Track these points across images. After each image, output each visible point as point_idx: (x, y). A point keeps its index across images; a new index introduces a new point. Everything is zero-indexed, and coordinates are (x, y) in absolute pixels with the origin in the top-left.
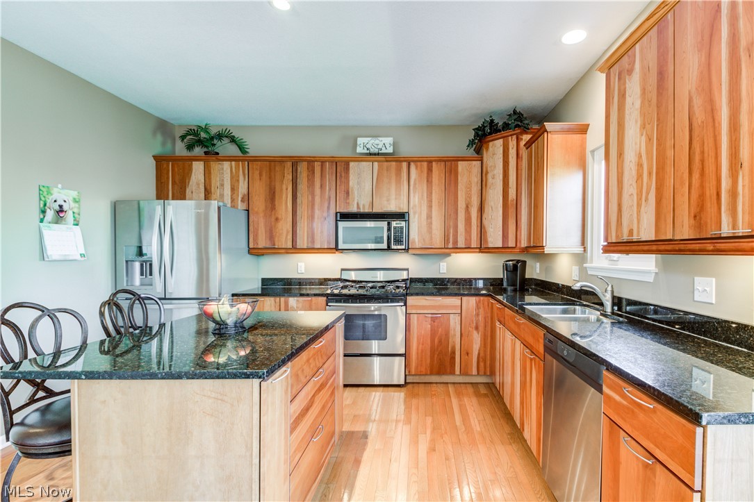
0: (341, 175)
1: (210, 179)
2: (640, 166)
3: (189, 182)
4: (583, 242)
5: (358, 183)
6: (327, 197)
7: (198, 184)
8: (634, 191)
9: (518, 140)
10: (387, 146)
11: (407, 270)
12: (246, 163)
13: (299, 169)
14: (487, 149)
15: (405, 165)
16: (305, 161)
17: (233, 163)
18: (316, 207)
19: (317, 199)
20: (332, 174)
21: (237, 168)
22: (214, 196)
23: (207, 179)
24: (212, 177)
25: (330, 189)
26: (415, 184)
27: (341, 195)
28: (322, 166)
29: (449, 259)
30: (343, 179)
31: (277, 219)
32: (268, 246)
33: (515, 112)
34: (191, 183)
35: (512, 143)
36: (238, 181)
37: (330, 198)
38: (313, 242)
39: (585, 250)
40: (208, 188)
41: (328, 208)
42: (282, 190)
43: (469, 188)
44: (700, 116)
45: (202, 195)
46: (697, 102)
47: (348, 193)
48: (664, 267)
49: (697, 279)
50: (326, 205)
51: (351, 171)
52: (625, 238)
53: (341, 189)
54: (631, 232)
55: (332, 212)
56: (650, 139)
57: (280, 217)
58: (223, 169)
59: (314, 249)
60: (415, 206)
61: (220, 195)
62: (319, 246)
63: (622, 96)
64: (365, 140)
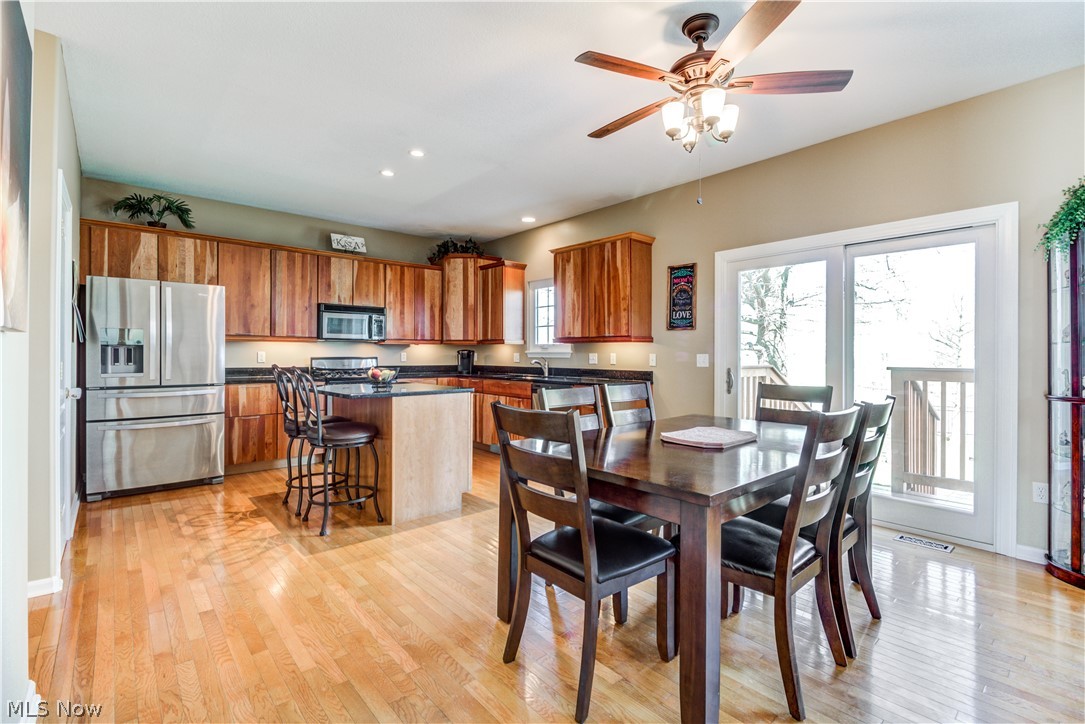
0: (322, 270)
1: (166, 255)
2: (574, 305)
3: (134, 256)
4: (524, 338)
5: (339, 278)
6: (308, 287)
7: (148, 260)
8: (571, 315)
9: (475, 263)
10: (360, 246)
11: (376, 358)
12: (215, 243)
13: (278, 258)
14: (449, 263)
15: (381, 266)
16: (285, 250)
17: (198, 241)
18: (297, 297)
19: (298, 289)
20: (314, 266)
21: (203, 247)
22: (170, 276)
23: (162, 256)
24: (169, 253)
25: (311, 281)
26: (390, 284)
27: (322, 287)
28: (303, 257)
29: (408, 349)
30: (325, 272)
31: (252, 306)
32: (241, 333)
33: (470, 240)
34: (137, 257)
35: (471, 263)
36: (204, 261)
37: (311, 289)
38: (294, 332)
39: (525, 342)
40: (163, 264)
41: (310, 298)
42: (258, 277)
43: (432, 291)
44: (598, 292)
45: (155, 273)
46: (598, 288)
47: (329, 286)
48: (576, 350)
49: (591, 355)
50: (307, 295)
51: (333, 266)
52: (567, 336)
53: (324, 281)
54: (570, 333)
55: (314, 302)
56: (578, 295)
57: (256, 304)
58: (184, 246)
59: (294, 337)
60: (390, 303)
61: (180, 275)
62: (300, 335)
63: (564, 271)
64: (339, 237)
